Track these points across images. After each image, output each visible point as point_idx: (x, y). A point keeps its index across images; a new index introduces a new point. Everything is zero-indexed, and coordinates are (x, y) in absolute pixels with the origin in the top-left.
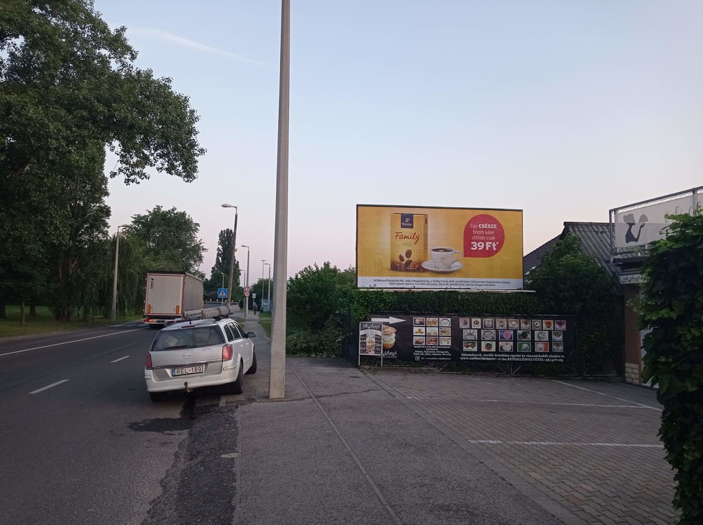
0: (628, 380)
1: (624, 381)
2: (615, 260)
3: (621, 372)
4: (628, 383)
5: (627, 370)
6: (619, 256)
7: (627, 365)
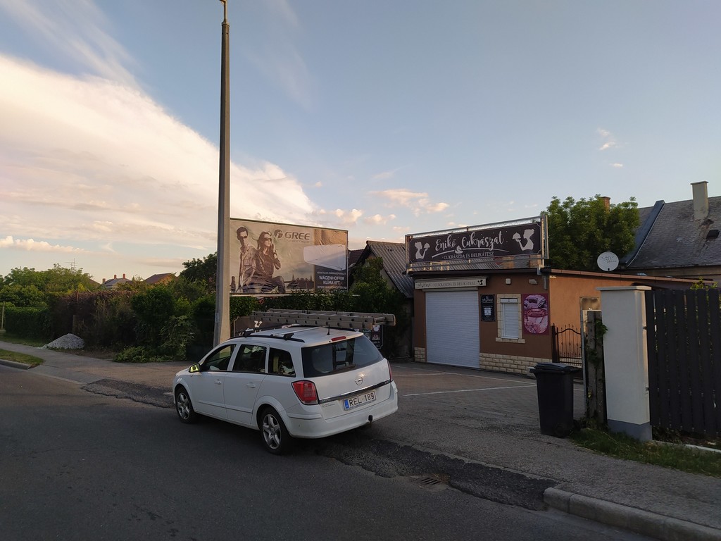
0: (416, 359)
1: (414, 361)
2: (410, 272)
3: (412, 354)
4: (417, 362)
5: (416, 352)
6: (411, 270)
7: (416, 349)
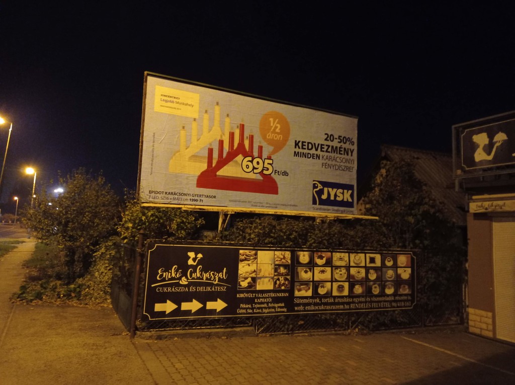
0: (471, 330)
1: (466, 331)
4: (472, 334)
5: (471, 317)
7: (471, 310)
